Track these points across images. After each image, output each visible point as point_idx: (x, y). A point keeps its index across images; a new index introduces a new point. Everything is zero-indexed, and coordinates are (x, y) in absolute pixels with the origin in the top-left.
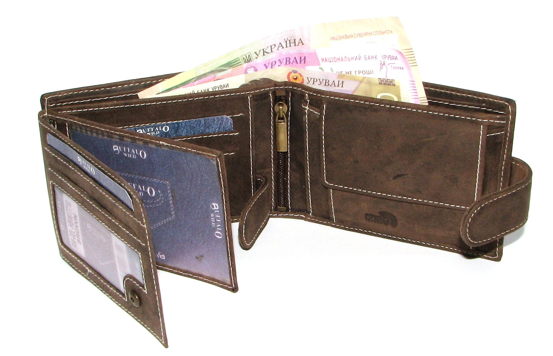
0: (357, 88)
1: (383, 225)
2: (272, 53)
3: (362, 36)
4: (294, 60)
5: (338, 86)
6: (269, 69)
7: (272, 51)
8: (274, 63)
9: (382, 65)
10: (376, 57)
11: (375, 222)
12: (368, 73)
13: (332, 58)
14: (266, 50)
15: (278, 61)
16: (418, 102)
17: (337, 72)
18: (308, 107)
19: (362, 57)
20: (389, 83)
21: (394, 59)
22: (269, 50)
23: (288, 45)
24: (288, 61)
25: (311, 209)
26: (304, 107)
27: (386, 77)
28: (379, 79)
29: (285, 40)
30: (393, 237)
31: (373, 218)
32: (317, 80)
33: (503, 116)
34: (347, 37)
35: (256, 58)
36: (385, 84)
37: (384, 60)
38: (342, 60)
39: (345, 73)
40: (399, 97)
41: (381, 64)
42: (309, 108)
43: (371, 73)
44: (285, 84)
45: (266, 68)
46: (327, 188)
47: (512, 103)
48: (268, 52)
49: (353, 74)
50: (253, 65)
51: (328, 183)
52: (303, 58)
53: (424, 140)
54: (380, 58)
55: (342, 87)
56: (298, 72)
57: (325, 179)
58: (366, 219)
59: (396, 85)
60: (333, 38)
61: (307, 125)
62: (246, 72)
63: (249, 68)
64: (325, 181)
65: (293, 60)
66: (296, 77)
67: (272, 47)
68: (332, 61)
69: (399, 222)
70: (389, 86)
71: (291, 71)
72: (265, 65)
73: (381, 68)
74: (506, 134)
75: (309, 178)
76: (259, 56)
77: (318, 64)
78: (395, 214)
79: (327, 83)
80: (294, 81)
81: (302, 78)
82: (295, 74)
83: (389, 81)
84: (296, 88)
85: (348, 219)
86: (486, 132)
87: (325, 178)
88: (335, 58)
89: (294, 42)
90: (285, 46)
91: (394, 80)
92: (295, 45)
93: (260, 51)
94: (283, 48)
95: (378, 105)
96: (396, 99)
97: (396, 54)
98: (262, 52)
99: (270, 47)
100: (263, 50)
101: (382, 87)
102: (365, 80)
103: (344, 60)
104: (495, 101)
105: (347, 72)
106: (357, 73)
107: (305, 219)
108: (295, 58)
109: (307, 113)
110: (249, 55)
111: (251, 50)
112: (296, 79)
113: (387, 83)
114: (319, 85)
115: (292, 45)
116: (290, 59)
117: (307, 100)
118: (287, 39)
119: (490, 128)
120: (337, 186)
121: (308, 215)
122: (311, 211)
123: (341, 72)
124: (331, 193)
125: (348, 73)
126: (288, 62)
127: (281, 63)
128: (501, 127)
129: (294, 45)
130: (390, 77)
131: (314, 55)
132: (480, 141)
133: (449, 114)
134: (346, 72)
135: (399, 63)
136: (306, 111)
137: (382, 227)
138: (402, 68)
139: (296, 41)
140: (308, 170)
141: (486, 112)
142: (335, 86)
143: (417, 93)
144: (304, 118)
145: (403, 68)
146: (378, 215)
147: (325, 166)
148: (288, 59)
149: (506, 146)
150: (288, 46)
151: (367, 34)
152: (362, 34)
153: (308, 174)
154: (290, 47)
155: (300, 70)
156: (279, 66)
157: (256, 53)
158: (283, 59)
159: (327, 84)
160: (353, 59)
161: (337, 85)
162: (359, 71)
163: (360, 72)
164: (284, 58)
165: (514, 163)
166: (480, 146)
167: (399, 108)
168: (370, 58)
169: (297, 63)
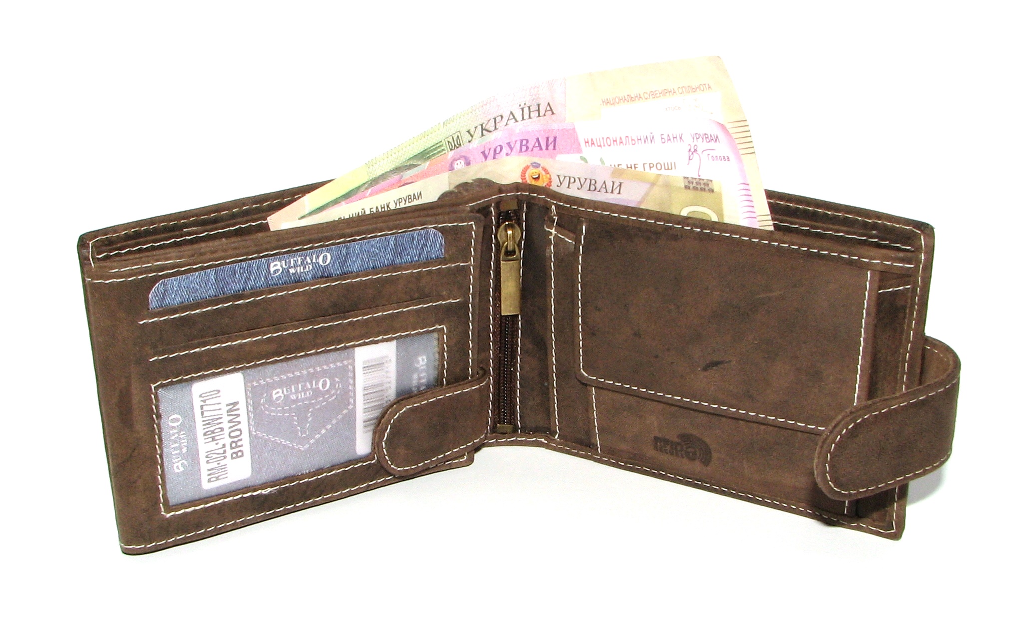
0: (647, 194)
1: (685, 460)
2: (496, 131)
3: (658, 95)
4: (535, 144)
5: (612, 192)
6: (490, 161)
7: (496, 128)
8: (498, 150)
9: (692, 154)
10: (681, 138)
11: (672, 454)
12: (667, 168)
13: (603, 138)
14: (486, 125)
15: (506, 145)
16: (756, 225)
17: (611, 165)
18: (555, 231)
19: (657, 139)
20: (703, 186)
21: (713, 140)
22: (491, 126)
23: (526, 116)
24: (525, 146)
25: (557, 427)
26: (547, 230)
27: (699, 176)
28: (685, 178)
29: (520, 105)
30: (705, 484)
31: (668, 448)
32: (575, 181)
33: (909, 255)
34: (631, 99)
35: (469, 142)
36: (695, 189)
37: (695, 143)
38: (621, 143)
39: (626, 168)
40: (720, 214)
41: (690, 150)
42: (556, 233)
43: (671, 169)
44: (517, 187)
45: (484, 160)
46: (585, 385)
47: (926, 229)
48: (490, 129)
49: (640, 168)
50: (463, 154)
51: (586, 375)
52: (551, 140)
53: (762, 296)
54: (688, 139)
55: (619, 193)
56: (542, 165)
57: (581, 367)
58: (656, 448)
59: (715, 191)
60: (607, 102)
61: (552, 264)
62: (451, 168)
63: (456, 160)
64: (582, 370)
65: (533, 143)
66: (537, 176)
67: (497, 121)
68: (602, 145)
69: (715, 455)
70: (703, 193)
71: (529, 164)
72: (483, 153)
73: (690, 159)
74: (914, 290)
75: (554, 366)
76: (474, 137)
77: (579, 151)
78: (707, 440)
79: (592, 186)
80: (534, 183)
81: (548, 176)
82: (535, 170)
83: (702, 182)
84: (535, 195)
85: (623, 446)
86: (876, 286)
87: (581, 364)
88: (608, 140)
89: (537, 109)
90: (519, 118)
91: (711, 181)
92: (539, 115)
93: (476, 128)
94: (516, 121)
95: (680, 226)
96: (714, 218)
97: (716, 131)
98: (479, 128)
99: (493, 120)
100: (482, 125)
101: (691, 194)
102: (661, 181)
103: (624, 142)
104: (895, 226)
105: (629, 166)
106: (647, 167)
107: (547, 446)
108: (538, 140)
109: (553, 242)
110: (458, 137)
111: (461, 126)
112: (538, 178)
113: (699, 187)
114: (578, 189)
115: (534, 115)
116: (527, 141)
117: (554, 217)
118: (525, 104)
119: (884, 277)
120: (603, 380)
121: (553, 438)
122: (558, 432)
123: (618, 165)
124: (593, 396)
125: (631, 167)
126: (524, 148)
127: (512, 149)
128: (905, 277)
129: (537, 115)
130: (705, 176)
131: (571, 134)
132: (865, 302)
133: (809, 247)
134: (627, 165)
135: (722, 148)
136: (552, 237)
137: (685, 464)
138: (726, 158)
139: (540, 108)
140: (553, 351)
141: (878, 246)
142: (606, 192)
143: (753, 207)
144: (548, 251)
145: (728, 158)
146: (677, 440)
147: (581, 343)
148: (524, 142)
149: (915, 313)
150: (525, 118)
151: (666, 92)
152: (656, 92)
153: (554, 358)
154: (530, 120)
155: (545, 162)
156: (507, 154)
157: (469, 132)
158: (516, 141)
159: (593, 188)
160: (639, 141)
161: (610, 190)
162: (650, 164)
163: (652, 165)
164: (516, 139)
165: (929, 348)
166: (864, 311)
167: (718, 233)
168: (670, 140)
169: (541, 149)
